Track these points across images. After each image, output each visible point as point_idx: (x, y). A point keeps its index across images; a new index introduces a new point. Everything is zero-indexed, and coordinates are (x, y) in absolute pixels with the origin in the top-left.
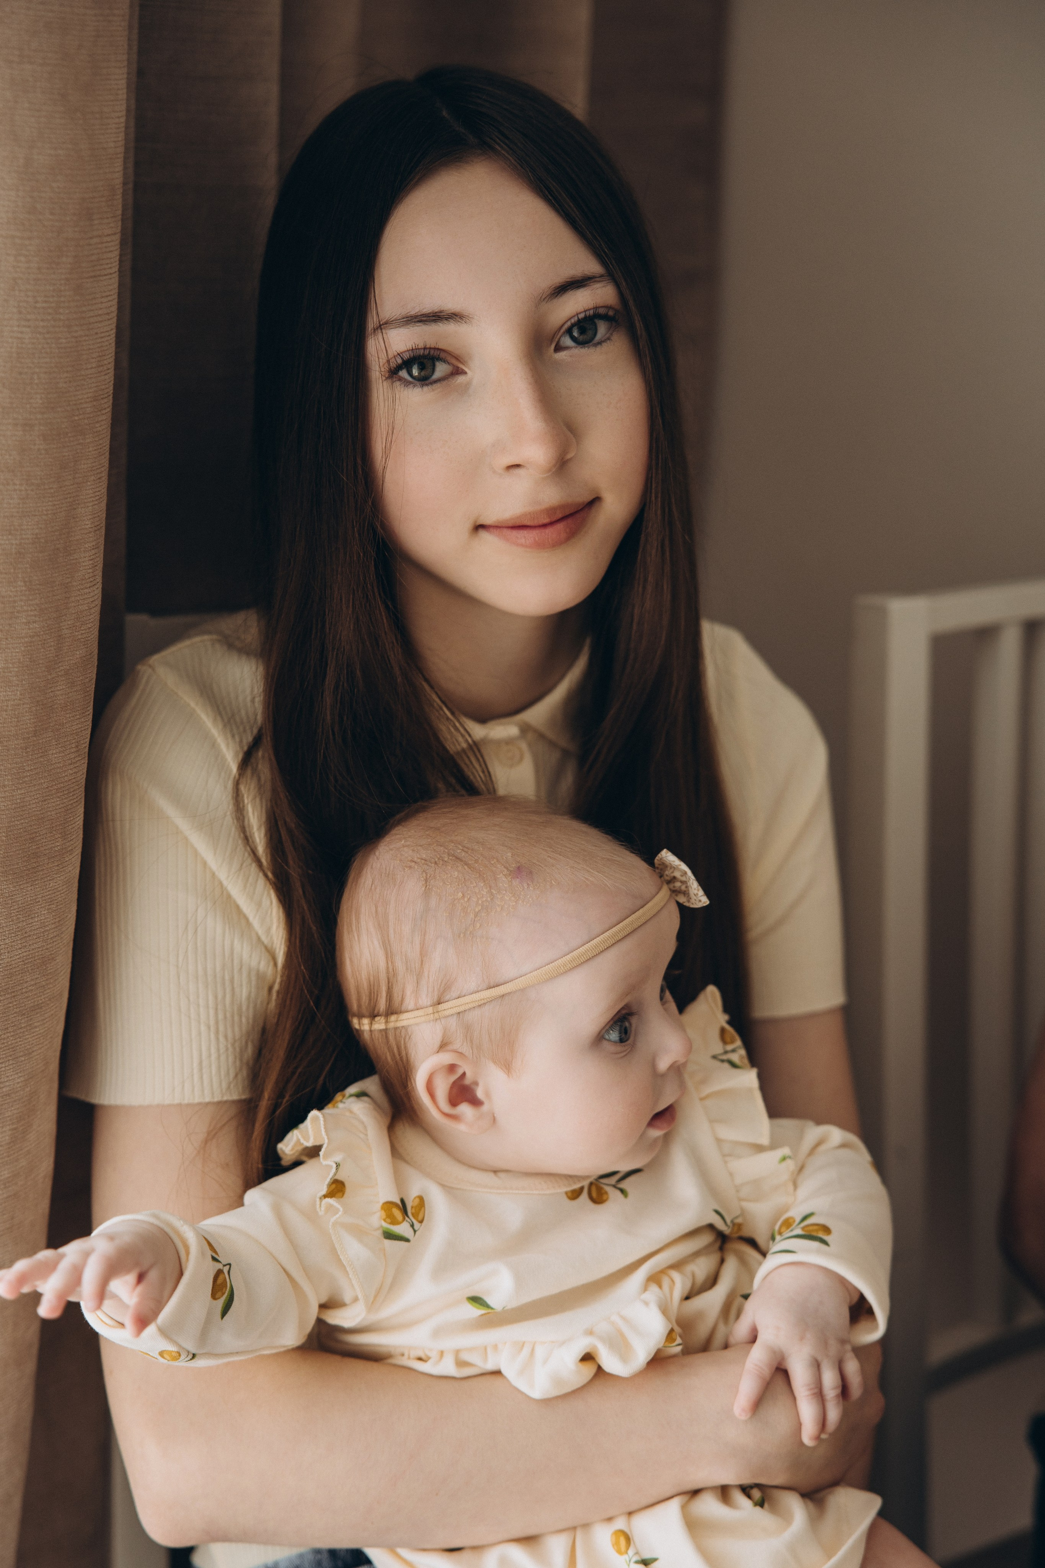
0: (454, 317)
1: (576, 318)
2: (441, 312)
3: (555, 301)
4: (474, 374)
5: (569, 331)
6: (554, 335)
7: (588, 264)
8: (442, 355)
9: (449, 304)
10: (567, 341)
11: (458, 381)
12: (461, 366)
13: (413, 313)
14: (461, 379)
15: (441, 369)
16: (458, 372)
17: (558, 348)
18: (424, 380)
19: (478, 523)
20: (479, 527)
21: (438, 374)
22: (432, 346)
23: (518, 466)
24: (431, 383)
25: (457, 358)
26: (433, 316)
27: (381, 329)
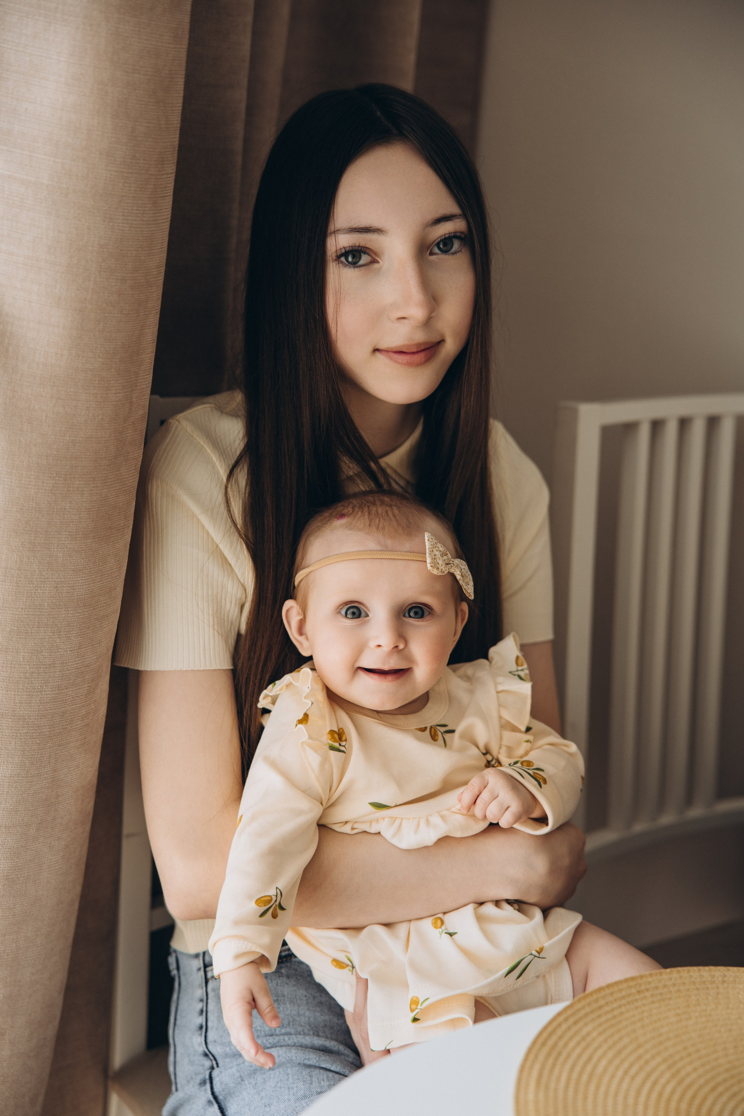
0: (378, 231)
1: (444, 237)
2: (371, 227)
3: (434, 227)
4: (384, 263)
5: (438, 245)
6: (429, 246)
7: (451, 207)
8: (367, 251)
9: (375, 223)
10: (436, 250)
11: (375, 267)
12: (377, 258)
13: (354, 226)
14: (376, 266)
15: (365, 259)
16: (374, 261)
17: (432, 254)
18: (354, 264)
19: (376, 348)
20: (376, 350)
21: (361, 262)
22: (363, 246)
23: (404, 318)
24: (357, 267)
25: (376, 254)
26: (366, 229)
27: (335, 234)
